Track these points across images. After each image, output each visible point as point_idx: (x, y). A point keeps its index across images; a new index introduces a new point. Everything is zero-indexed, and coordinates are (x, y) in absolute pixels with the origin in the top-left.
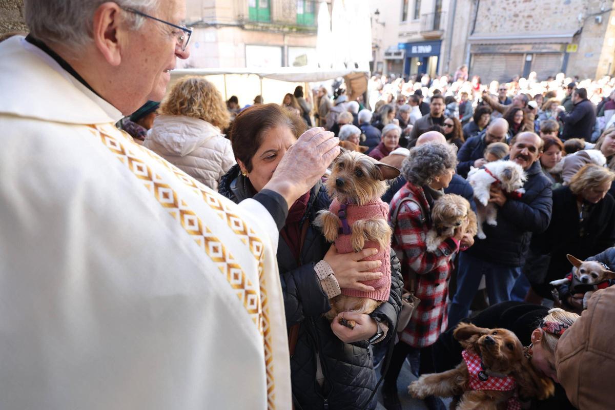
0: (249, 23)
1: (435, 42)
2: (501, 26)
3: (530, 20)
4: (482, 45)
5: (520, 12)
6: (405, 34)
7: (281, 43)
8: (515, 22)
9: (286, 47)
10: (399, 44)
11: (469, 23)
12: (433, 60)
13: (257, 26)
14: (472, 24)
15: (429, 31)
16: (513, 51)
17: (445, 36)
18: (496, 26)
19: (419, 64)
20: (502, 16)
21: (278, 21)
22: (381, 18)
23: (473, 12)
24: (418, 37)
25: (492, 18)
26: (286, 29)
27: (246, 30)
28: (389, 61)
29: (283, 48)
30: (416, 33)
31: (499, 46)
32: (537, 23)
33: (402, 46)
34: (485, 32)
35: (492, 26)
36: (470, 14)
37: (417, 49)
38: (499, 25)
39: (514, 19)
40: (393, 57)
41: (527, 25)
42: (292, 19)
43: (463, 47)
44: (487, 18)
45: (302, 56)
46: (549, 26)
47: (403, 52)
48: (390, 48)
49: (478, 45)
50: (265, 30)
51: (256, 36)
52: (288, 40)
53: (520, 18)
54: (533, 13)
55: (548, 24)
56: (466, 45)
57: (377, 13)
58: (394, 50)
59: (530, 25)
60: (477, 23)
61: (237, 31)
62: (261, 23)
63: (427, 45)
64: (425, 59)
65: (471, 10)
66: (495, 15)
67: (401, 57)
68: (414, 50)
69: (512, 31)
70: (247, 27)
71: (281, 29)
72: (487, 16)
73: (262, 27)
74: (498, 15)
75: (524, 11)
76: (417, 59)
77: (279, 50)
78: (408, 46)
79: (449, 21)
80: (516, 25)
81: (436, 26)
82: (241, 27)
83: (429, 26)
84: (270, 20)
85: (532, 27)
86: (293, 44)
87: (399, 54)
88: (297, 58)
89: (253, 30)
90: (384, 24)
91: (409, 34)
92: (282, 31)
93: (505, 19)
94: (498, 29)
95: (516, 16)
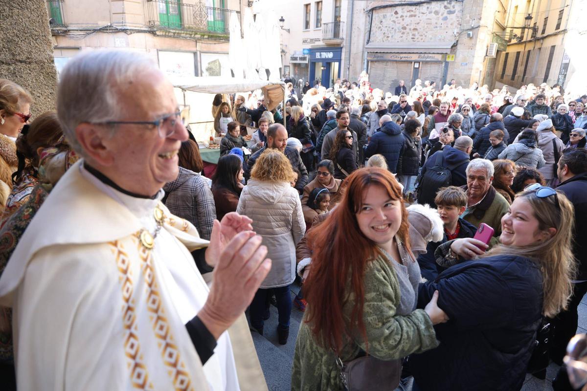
0: (160, 29)
1: (336, 49)
2: (392, 37)
3: (416, 33)
4: (377, 53)
5: (407, 25)
6: (309, 40)
7: (194, 49)
8: (403, 33)
9: (198, 53)
10: (304, 49)
11: (365, 34)
12: (335, 65)
13: (169, 32)
14: (367, 34)
15: (330, 39)
16: (403, 59)
17: (344, 44)
18: (388, 37)
19: (322, 68)
20: (392, 28)
21: (189, 28)
22: (286, 24)
23: (368, 24)
24: (321, 44)
25: (385, 30)
26: (198, 36)
27: (158, 36)
28: (295, 65)
29: (195, 54)
30: (318, 40)
31: (392, 55)
32: (422, 36)
33: (306, 52)
34: (379, 42)
35: (385, 36)
36: (365, 26)
37: (321, 55)
38: (390, 35)
39: (403, 31)
40: (298, 62)
41: (413, 37)
42: (203, 27)
43: (361, 54)
44: (380, 29)
45: (215, 61)
46: (431, 39)
47: (308, 57)
48: (295, 52)
49: (374, 53)
50: (176, 36)
51: (168, 42)
52: (200, 46)
53: (408, 30)
54: (418, 27)
55: (430, 36)
56: (363, 52)
57: (282, 20)
58: (299, 55)
59: (416, 37)
60: (372, 33)
61: (149, 37)
62: (173, 29)
63: (330, 52)
64: (328, 64)
65: (366, 20)
66: (386, 27)
67: (307, 62)
68: (318, 55)
69: (402, 41)
70: (158, 33)
71: (193, 36)
72: (380, 27)
73: (174, 33)
74: (389, 27)
75: (411, 24)
76: (321, 64)
77: (192, 55)
78: (312, 51)
79: (347, 31)
80: (404, 36)
81: (336, 34)
82: (153, 33)
83: (330, 35)
84: (181, 26)
85: (417, 39)
86: (205, 50)
87: (304, 59)
88: (209, 63)
89: (165, 36)
90: (289, 31)
91: (312, 40)
92: (194, 38)
93: (395, 30)
94: (389, 39)
95: (404, 28)
